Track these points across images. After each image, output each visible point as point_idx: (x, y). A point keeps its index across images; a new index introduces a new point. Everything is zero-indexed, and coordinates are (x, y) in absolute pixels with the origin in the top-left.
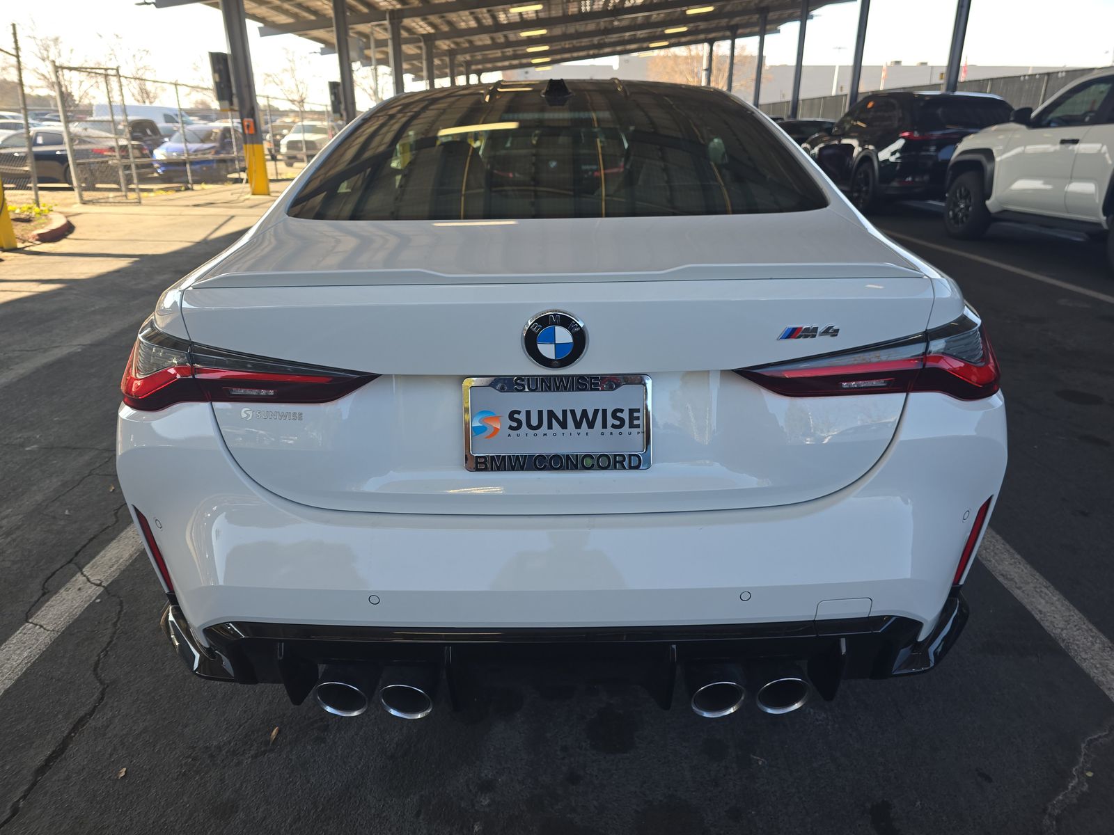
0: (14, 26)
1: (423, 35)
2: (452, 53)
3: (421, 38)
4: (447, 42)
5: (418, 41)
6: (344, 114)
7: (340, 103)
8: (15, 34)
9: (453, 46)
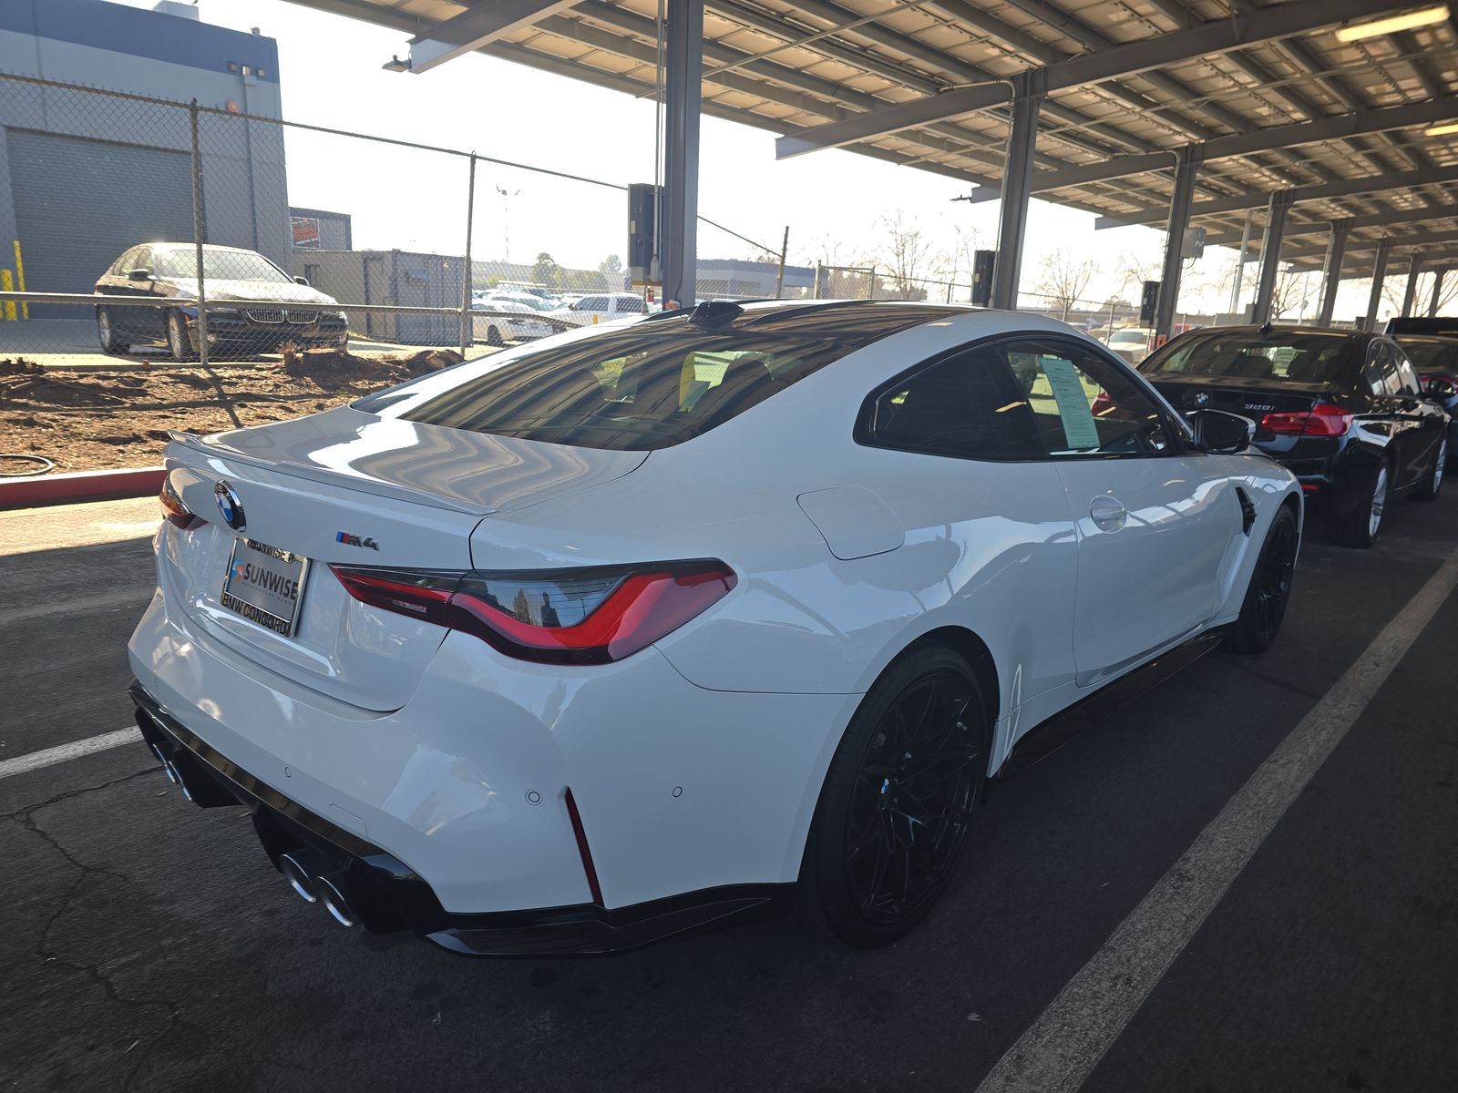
0: (787, 228)
1: (1334, 221)
2: (1386, 244)
3: (1331, 224)
4: (1382, 229)
5: (1326, 228)
6: (1156, 321)
7: (1153, 307)
8: (786, 236)
9: (1390, 234)
